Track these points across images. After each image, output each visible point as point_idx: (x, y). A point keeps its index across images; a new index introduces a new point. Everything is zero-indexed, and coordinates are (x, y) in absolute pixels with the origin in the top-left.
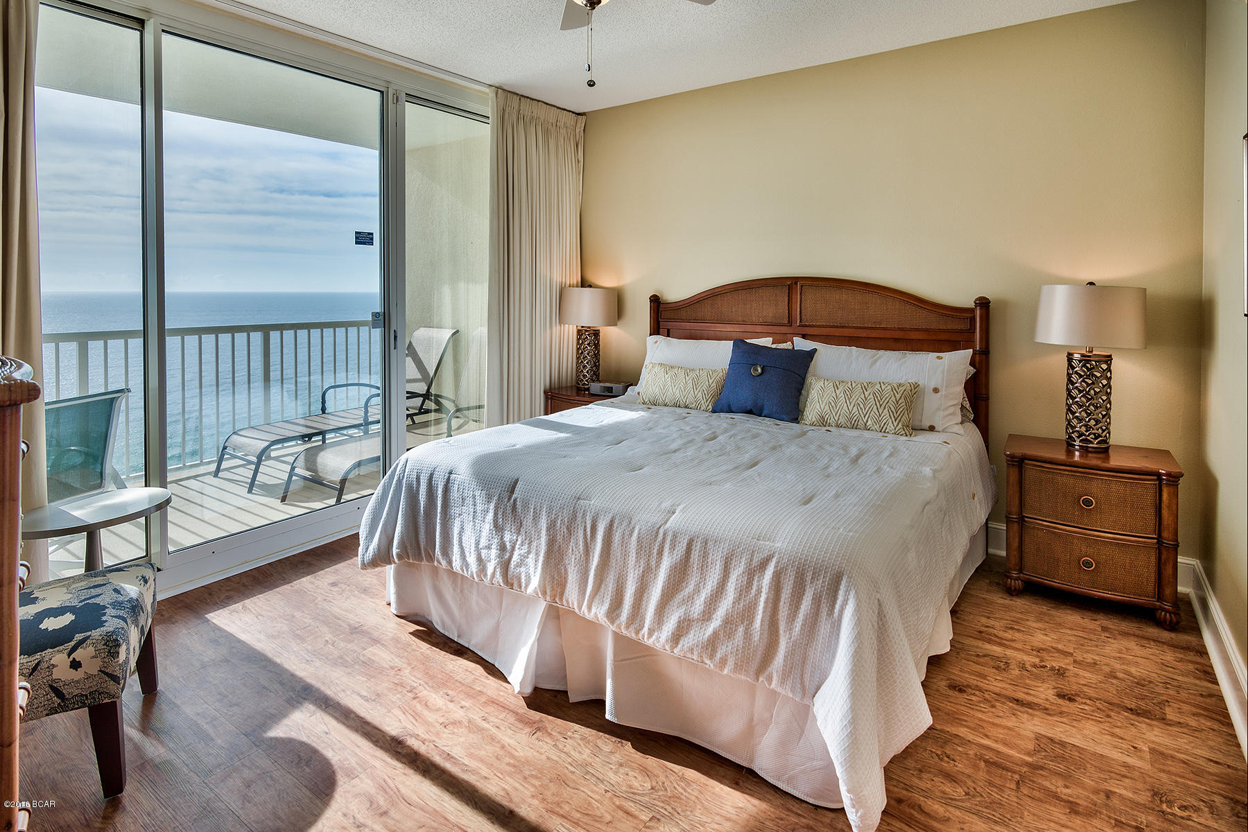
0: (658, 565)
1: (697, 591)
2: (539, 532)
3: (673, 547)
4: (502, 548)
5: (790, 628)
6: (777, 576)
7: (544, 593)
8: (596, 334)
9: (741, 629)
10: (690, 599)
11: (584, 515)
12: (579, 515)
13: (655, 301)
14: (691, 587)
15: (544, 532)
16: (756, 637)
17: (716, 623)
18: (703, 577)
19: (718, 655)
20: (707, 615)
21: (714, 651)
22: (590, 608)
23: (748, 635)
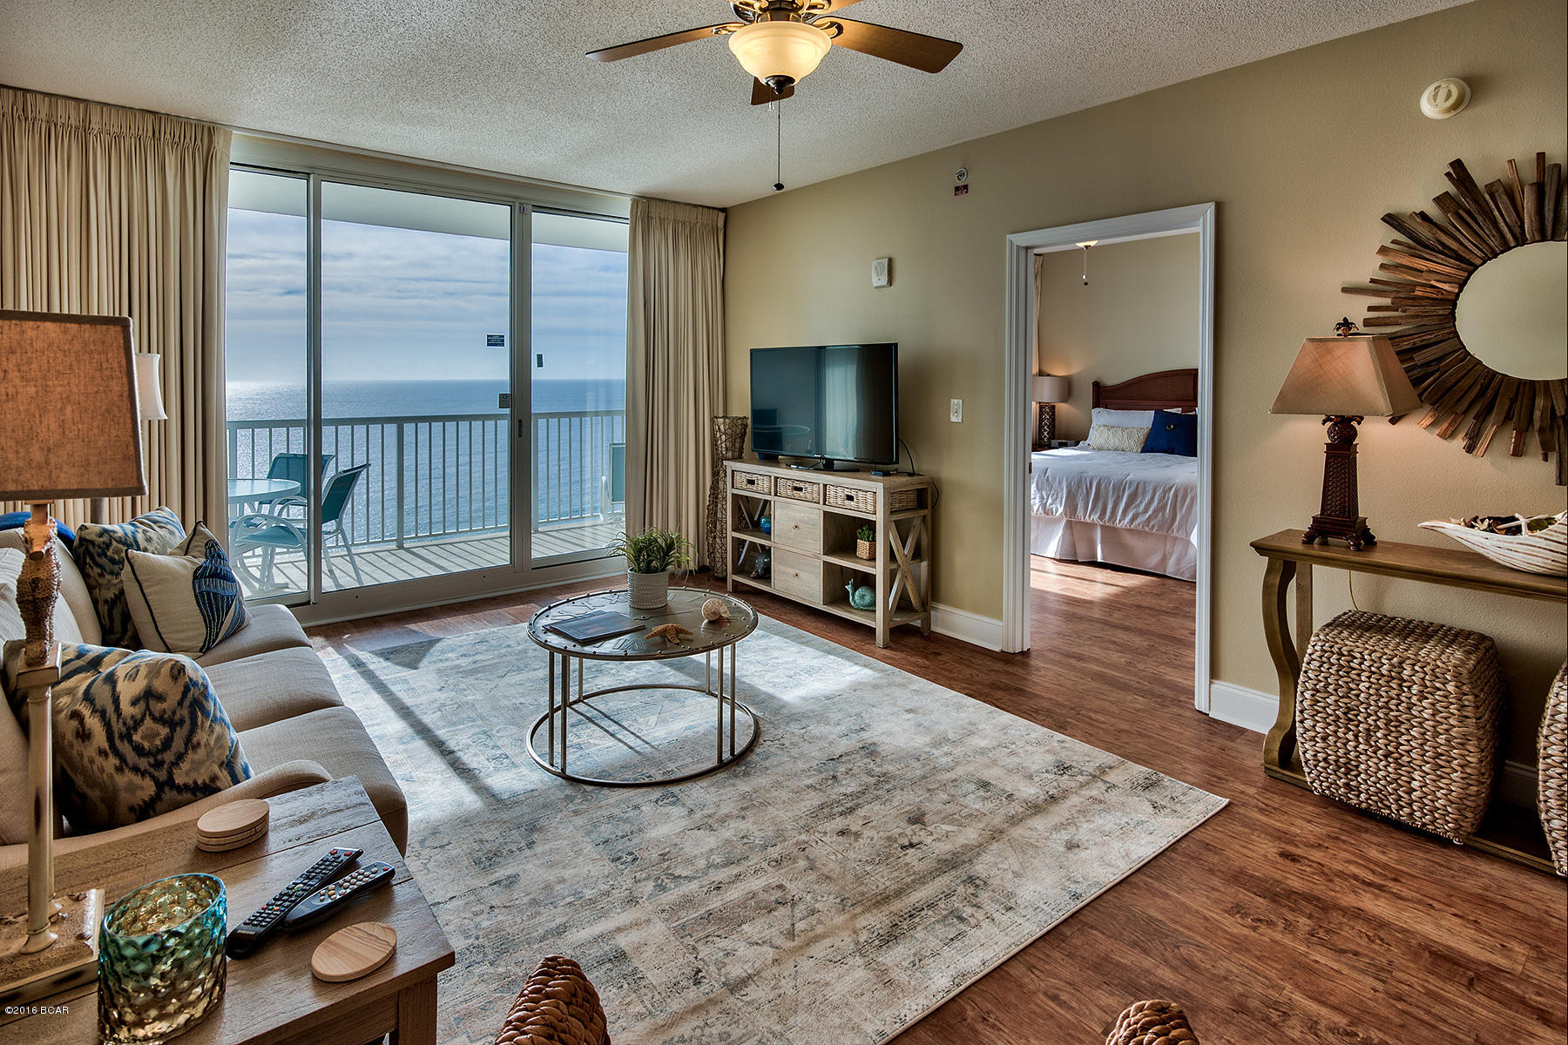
0: (1123, 495)
1: (1141, 502)
2: (1062, 489)
3: (1130, 486)
4: (1042, 498)
5: (1181, 510)
6: (1176, 491)
7: (1066, 515)
8: (1053, 408)
9: (1160, 514)
10: (1138, 505)
11: (1086, 479)
12: (1083, 480)
13: (1096, 385)
14: (1139, 501)
15: (1065, 488)
16: (1167, 516)
17: (1150, 513)
18: (1144, 498)
19: (1151, 525)
20: (1146, 510)
21: (1149, 523)
22: (1090, 517)
23: (1163, 515)
